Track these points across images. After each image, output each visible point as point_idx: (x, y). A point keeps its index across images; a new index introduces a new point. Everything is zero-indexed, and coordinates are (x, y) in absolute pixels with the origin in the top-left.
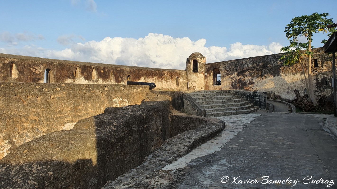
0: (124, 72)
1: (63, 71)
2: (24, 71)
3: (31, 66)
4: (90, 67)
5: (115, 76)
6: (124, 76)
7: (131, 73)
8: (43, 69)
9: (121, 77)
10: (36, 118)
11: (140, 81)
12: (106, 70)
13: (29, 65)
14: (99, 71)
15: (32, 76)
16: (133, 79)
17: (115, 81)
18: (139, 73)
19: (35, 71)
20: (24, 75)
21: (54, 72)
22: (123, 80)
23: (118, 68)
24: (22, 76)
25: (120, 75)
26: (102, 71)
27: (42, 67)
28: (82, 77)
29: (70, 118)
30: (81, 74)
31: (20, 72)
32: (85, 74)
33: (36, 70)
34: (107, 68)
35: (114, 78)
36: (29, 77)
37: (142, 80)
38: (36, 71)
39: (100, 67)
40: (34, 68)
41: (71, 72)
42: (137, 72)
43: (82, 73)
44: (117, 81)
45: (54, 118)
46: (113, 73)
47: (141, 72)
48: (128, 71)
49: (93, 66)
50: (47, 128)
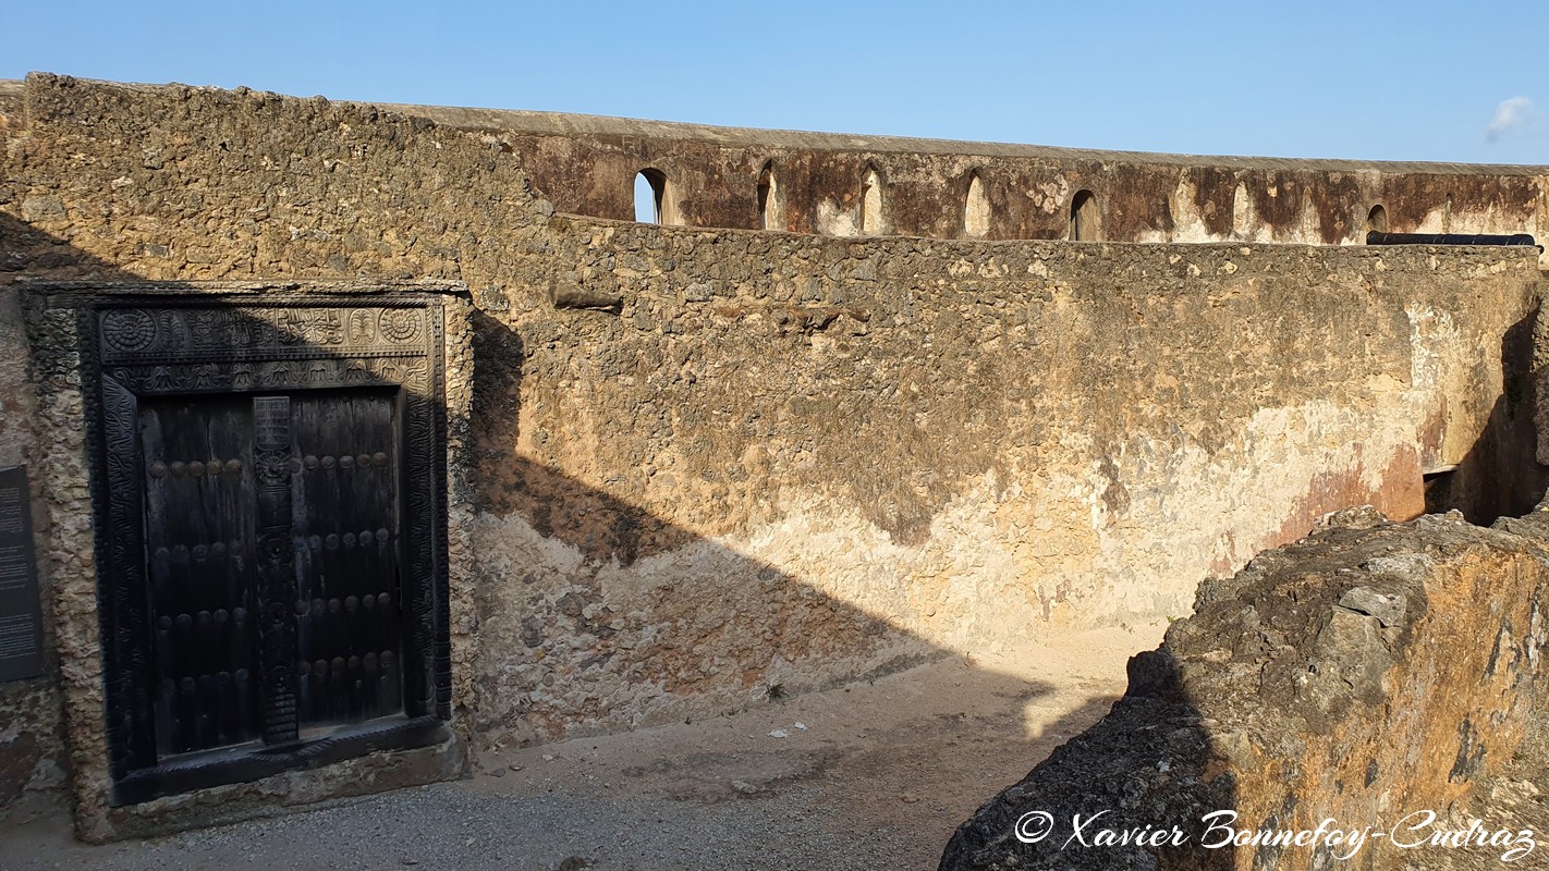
0: (1357, 189)
1: (1134, 199)
2: (1007, 203)
3: (1031, 183)
4: (1229, 174)
5: (1322, 209)
6: (1357, 208)
7: (1385, 192)
8: (1066, 192)
9: (1344, 217)
10: (1171, 382)
11: (1421, 230)
12: (1288, 186)
13: (1024, 180)
14: (1260, 191)
15: (1031, 225)
16: (1393, 225)
17: (1319, 236)
18: (1420, 194)
19: (1042, 203)
20: (1007, 220)
21: (1102, 203)
22: (1351, 228)
23: (1335, 175)
24: (1001, 226)
25: (1338, 207)
26: (1273, 192)
27: (1064, 184)
28: (1199, 221)
29: (1268, 389)
30: (1195, 208)
31: (998, 211)
32: (1210, 207)
33: (1045, 197)
34: (1292, 174)
35: (1318, 220)
36: (1023, 227)
37: (1433, 224)
38: (1046, 202)
39: (1265, 176)
40: (1037, 192)
41: (1161, 202)
42: (1411, 186)
43: (1199, 201)
44: (1328, 233)
45: (1224, 386)
46: (1315, 197)
47: (1429, 188)
48: (1374, 183)
49: (1238, 170)
50: (1202, 424)
